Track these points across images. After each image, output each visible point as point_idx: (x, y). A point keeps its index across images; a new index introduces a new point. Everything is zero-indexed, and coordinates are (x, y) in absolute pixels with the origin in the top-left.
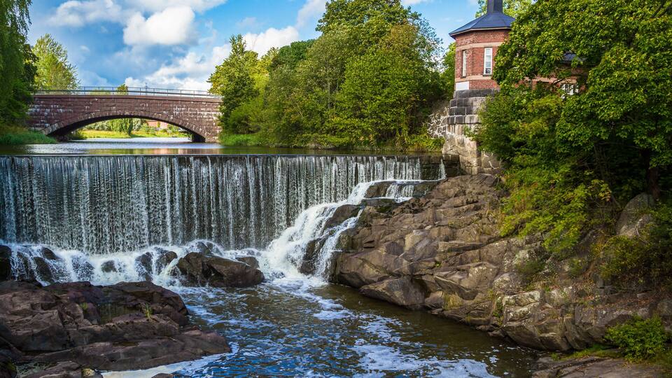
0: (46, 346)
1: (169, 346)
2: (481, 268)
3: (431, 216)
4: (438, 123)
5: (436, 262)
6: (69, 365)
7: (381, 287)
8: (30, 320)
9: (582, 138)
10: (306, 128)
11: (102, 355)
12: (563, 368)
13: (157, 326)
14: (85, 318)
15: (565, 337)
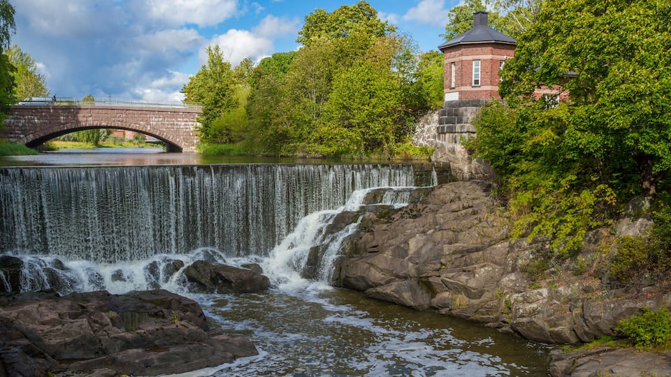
0: (79, 354)
1: (200, 351)
2: (487, 268)
3: (431, 221)
4: (422, 132)
5: (442, 264)
6: (106, 372)
7: (389, 290)
8: (60, 330)
9: (592, 145)
10: (294, 138)
11: (137, 361)
12: (578, 359)
13: (186, 332)
14: (113, 326)
15: (574, 330)
